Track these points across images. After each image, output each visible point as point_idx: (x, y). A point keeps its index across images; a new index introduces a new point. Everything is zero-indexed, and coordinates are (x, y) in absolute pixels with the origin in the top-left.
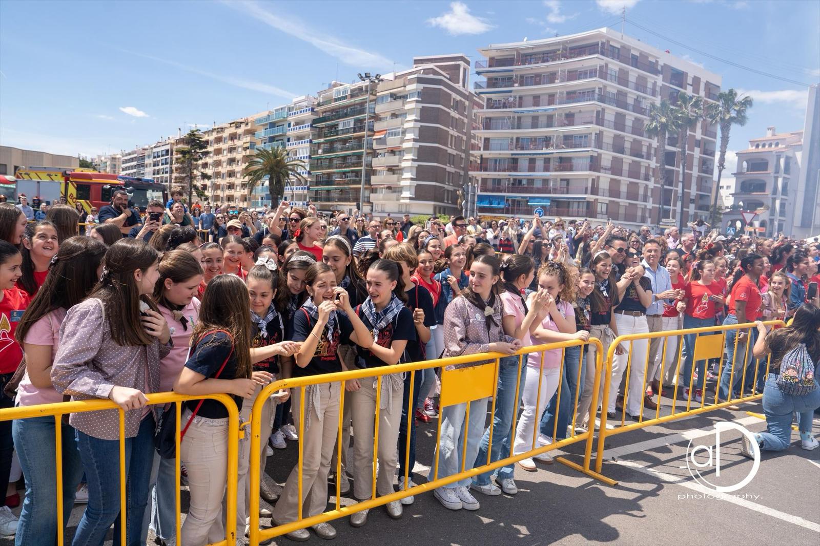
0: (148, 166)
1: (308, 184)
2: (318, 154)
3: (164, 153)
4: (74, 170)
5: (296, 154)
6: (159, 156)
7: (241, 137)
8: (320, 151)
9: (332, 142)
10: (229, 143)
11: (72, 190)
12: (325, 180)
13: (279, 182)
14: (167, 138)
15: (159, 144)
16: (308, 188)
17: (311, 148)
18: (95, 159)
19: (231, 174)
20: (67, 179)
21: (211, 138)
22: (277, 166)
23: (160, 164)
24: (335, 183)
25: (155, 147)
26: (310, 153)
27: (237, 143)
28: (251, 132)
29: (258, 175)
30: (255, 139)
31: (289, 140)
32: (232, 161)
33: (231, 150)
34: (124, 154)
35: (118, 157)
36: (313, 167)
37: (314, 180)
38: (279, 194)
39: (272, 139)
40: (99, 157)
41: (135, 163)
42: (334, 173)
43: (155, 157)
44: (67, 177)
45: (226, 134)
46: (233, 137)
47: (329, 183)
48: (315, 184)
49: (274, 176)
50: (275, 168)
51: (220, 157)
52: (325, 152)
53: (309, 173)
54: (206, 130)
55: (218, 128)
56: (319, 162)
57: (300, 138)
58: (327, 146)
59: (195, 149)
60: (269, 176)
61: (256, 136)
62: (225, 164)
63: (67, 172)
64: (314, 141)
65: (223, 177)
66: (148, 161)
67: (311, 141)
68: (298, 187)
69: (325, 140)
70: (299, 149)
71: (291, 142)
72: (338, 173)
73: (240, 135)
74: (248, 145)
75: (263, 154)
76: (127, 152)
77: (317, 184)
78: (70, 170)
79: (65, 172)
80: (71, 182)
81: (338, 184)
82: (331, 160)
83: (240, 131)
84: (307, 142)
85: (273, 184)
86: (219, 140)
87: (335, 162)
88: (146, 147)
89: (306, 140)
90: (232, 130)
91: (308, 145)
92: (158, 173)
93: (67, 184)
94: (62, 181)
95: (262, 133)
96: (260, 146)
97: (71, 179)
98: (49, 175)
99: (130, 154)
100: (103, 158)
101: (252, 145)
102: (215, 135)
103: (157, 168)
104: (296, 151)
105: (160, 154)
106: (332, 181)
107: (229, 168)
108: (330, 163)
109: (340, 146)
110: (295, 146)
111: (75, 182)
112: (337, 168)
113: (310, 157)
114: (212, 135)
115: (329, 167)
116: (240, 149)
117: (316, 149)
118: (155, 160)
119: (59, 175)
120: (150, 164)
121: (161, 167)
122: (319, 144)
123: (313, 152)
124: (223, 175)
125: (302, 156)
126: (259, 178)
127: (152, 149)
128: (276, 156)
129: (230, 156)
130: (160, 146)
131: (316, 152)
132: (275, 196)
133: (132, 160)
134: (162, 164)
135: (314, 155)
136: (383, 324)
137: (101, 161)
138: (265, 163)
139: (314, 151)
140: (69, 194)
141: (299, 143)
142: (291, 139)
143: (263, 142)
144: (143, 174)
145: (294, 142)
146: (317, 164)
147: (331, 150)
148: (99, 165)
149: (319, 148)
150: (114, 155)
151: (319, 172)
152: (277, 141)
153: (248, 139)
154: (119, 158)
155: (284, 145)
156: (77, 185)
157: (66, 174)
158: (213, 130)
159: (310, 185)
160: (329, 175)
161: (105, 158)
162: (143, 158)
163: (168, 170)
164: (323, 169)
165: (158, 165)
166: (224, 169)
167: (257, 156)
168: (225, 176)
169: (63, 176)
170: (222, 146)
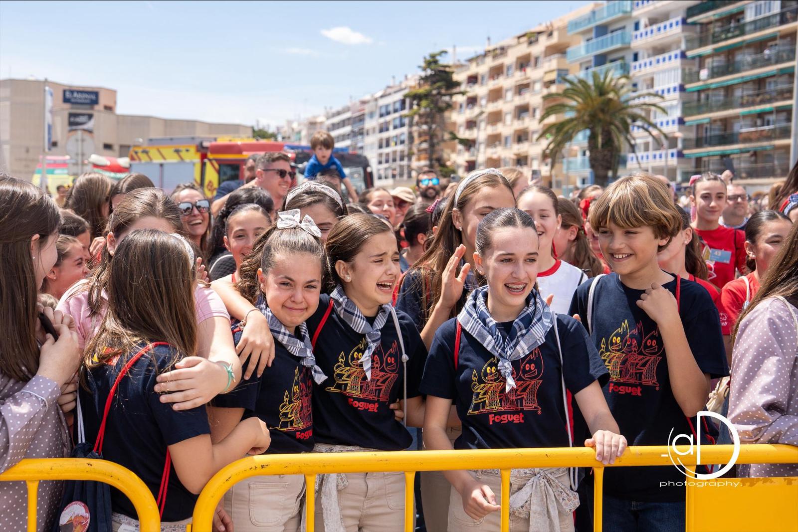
0: (371, 132)
1: (680, 145)
2: (699, 80)
3: (398, 106)
4: (215, 140)
5: (651, 84)
6: (388, 113)
7: (540, 60)
8: (704, 74)
9: (730, 52)
10: (518, 77)
11: (212, 175)
12: (717, 133)
13: (609, 142)
14: (403, 79)
15: (389, 91)
16: (680, 155)
17: (683, 70)
18: (283, 127)
19: (521, 137)
20: (204, 156)
21: (482, 69)
22: (603, 111)
23: (391, 127)
24: (740, 138)
25: (382, 97)
26: (683, 79)
27: (532, 73)
28: (560, 50)
29: (567, 132)
30: (567, 63)
31: (636, 57)
32: (522, 110)
33: (521, 88)
34: (330, 114)
35: (319, 120)
36: (690, 108)
37: (692, 135)
38: (608, 168)
39: (601, 60)
40: (290, 122)
41: (347, 129)
42: (737, 117)
43: (381, 116)
44: (203, 152)
45: (509, 59)
46: (523, 63)
47: (725, 139)
48: (694, 143)
49: (599, 130)
50: (601, 116)
51: (499, 105)
52: (714, 74)
53: (681, 121)
54: (472, 55)
55: (495, 50)
56: (703, 96)
57: (659, 50)
58: (719, 61)
59: (439, 88)
60: (588, 132)
61: (569, 55)
62: (509, 118)
63: (206, 144)
64: (690, 54)
65: (506, 143)
66: (370, 124)
67: (683, 55)
68: (658, 153)
69: (715, 50)
70: (659, 72)
71: (641, 61)
72: (745, 116)
73: (537, 59)
74: (553, 76)
75: (577, 89)
76: (334, 110)
77: (699, 143)
78: (208, 140)
79: (201, 144)
80: (210, 160)
81: (747, 139)
82: (728, 89)
83: (537, 49)
84: (676, 56)
85: (597, 147)
86: (497, 72)
87: (738, 93)
88: (367, 97)
89: (673, 54)
90: (523, 49)
91: (677, 63)
92: (388, 145)
93: (203, 165)
94: (197, 159)
95: (581, 50)
96: (577, 74)
97: (210, 156)
98: (177, 151)
99: (339, 113)
100: (295, 125)
101: (562, 74)
102: (489, 63)
103: (385, 135)
104: (652, 80)
105: (391, 109)
106: (732, 135)
107: (518, 125)
108: (726, 95)
109: (749, 59)
110: (649, 69)
111: (217, 160)
112: (742, 105)
113: (682, 88)
114: (483, 63)
115: (726, 105)
116: (538, 86)
117: (695, 69)
118: (382, 120)
119: (193, 150)
120: (374, 129)
121: (392, 133)
122: (701, 58)
123: (689, 76)
124: (506, 138)
125: (665, 87)
126: (569, 137)
127: (376, 100)
128: (602, 90)
129: (518, 101)
130: (390, 94)
131: (695, 77)
132: (601, 172)
133: (343, 123)
134: (395, 127)
135: (691, 82)
136: (523, 349)
137: (293, 130)
138: (579, 107)
139: (691, 74)
140: (206, 182)
141: (658, 61)
142: (640, 56)
143: (584, 66)
144: (362, 148)
145: (648, 60)
146: (699, 100)
147: (729, 67)
148: (289, 138)
149: (701, 66)
150: (315, 117)
151: (704, 117)
152: (612, 61)
153: (553, 63)
154: (321, 123)
155: (625, 69)
156: (220, 165)
157: (203, 148)
158: (485, 55)
159: (685, 148)
160: (726, 122)
161: (299, 124)
162: (361, 119)
163: (405, 137)
164: (711, 111)
165: (387, 129)
166: (508, 127)
167: (566, 94)
168: (510, 140)
169: (198, 151)
170: (504, 82)
